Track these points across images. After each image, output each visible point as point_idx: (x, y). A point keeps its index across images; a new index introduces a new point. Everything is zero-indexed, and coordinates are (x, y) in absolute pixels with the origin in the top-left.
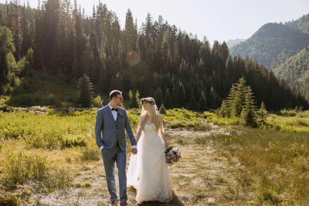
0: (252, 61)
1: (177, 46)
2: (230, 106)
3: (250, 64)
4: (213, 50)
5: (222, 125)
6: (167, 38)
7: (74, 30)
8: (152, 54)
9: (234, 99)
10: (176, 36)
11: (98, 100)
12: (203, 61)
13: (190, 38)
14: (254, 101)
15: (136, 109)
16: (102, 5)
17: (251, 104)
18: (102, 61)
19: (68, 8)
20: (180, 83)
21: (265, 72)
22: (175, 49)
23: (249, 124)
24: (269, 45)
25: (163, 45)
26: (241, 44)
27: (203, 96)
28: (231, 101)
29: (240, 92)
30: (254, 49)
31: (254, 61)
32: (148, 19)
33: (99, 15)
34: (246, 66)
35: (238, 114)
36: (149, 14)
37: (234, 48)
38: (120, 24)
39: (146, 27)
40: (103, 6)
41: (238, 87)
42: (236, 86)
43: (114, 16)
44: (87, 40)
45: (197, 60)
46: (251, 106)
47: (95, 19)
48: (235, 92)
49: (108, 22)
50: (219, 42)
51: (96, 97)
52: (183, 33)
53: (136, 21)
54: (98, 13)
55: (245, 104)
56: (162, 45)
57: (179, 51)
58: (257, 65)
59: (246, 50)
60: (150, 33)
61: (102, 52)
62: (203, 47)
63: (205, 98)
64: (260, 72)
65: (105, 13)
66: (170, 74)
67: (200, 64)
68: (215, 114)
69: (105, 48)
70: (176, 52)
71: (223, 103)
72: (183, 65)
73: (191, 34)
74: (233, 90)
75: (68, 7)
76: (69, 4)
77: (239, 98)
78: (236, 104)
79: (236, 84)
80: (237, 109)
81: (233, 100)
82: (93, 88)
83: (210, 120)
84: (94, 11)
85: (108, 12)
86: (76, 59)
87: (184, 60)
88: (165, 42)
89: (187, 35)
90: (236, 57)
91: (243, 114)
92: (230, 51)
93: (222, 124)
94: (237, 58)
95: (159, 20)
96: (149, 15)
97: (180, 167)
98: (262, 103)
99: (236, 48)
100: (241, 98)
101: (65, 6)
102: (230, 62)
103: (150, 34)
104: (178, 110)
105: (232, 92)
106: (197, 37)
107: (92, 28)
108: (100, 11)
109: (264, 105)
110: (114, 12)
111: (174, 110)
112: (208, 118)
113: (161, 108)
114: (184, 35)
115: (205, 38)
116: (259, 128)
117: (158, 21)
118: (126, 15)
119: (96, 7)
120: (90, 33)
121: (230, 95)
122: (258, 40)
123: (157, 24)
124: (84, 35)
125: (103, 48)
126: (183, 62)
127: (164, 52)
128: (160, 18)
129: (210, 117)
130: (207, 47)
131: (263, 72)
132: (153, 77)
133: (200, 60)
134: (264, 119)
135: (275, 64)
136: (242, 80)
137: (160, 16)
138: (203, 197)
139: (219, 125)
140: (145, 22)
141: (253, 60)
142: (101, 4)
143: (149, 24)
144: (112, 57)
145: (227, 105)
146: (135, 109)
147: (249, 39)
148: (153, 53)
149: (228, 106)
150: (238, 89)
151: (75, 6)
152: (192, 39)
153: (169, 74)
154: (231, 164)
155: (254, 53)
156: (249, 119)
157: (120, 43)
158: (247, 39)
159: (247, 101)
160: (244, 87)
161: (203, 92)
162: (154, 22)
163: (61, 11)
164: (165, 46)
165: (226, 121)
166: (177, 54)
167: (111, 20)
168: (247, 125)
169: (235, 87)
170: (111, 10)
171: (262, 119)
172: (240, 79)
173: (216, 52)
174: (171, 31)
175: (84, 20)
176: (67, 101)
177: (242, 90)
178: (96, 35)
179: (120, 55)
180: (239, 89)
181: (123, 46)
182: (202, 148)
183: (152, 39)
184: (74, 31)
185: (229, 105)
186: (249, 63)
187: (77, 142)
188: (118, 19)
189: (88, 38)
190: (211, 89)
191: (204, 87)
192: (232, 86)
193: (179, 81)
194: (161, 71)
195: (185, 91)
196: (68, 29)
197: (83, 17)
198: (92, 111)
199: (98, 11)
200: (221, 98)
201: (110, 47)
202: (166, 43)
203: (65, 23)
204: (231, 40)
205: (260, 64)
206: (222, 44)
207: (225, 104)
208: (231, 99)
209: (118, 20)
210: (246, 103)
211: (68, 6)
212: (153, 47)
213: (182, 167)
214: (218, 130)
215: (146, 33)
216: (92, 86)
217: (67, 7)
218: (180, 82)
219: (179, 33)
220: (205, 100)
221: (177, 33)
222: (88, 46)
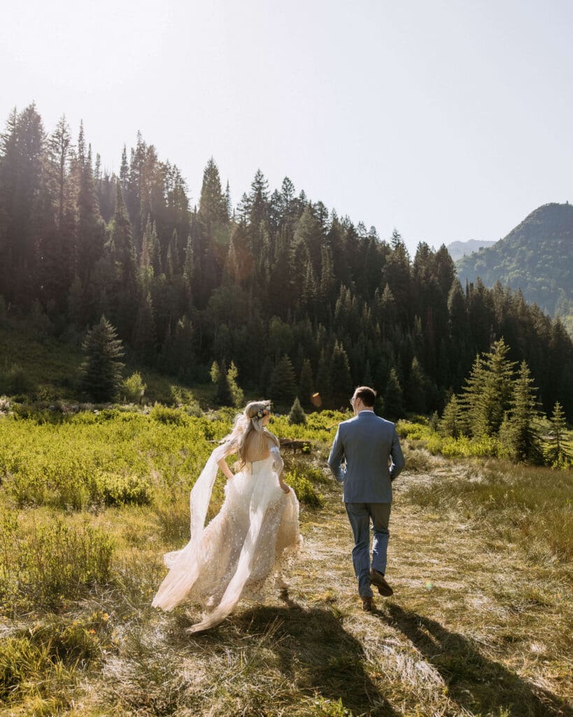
0: (511, 297)
1: (329, 253)
2: (469, 409)
3: (507, 303)
4: (416, 265)
5: (454, 456)
6: (305, 233)
7: (75, 206)
8: (267, 271)
9: (480, 392)
10: (325, 229)
11: (133, 384)
12: (392, 292)
13: (359, 235)
14: (535, 400)
15: (231, 409)
16: (144, 147)
17: (530, 407)
18: (144, 285)
19: (63, 153)
20: (336, 347)
21: (543, 325)
22: (323, 261)
23: (524, 456)
24: (550, 257)
25: (294, 251)
26: (483, 252)
27: (393, 381)
28: (473, 396)
29: (495, 375)
30: (514, 265)
31: (516, 296)
32: (257, 186)
33: (138, 173)
34: (498, 308)
35: (494, 430)
36: (259, 172)
37: (465, 261)
38: (188, 195)
39: (252, 204)
40: (146, 151)
41: (491, 363)
42: (486, 359)
43: (175, 175)
44: (108, 233)
45: (377, 289)
46: (529, 410)
47: (126, 182)
48: (482, 374)
49: (159, 190)
50: (430, 247)
51: (130, 376)
52: (341, 223)
53: (227, 190)
54: (133, 167)
55: (514, 406)
56: (291, 250)
57: (334, 268)
58: (524, 307)
59: (495, 267)
60: (262, 220)
61: (145, 264)
62: (392, 258)
63: (398, 387)
64: (531, 324)
65: (151, 167)
66: (313, 325)
67: (384, 299)
68: (426, 428)
69: (150, 253)
70: (327, 269)
71: (452, 401)
72: (343, 301)
73: (361, 225)
74: (477, 368)
75: (63, 151)
76: (67, 145)
77: (493, 389)
78: (486, 403)
79: (487, 354)
80: (490, 417)
81: (479, 394)
82: (122, 354)
83: (417, 443)
84: (124, 162)
85: (161, 164)
86: (77, 277)
87: (347, 288)
88: (298, 242)
89: (352, 226)
90: (472, 285)
91: (509, 430)
92: (458, 270)
93: (454, 454)
94: (475, 287)
95: (285, 190)
96: (259, 175)
97: (411, 564)
98: (555, 405)
99: (470, 261)
100: (499, 389)
101: (57, 149)
102: (458, 296)
103: (262, 223)
104: (333, 416)
105: (476, 375)
106: (375, 232)
107: (120, 205)
108: (139, 163)
109: (562, 410)
110: (175, 166)
111: (324, 415)
112: (410, 437)
113: (293, 408)
114: (344, 226)
115: (396, 236)
116: (552, 468)
117: (281, 191)
118: (203, 174)
119: (130, 153)
120: (115, 215)
121: (469, 382)
122: (523, 244)
123: (279, 198)
124: (101, 220)
125: (148, 254)
126: (345, 295)
127: (295, 268)
128: (288, 184)
129: (415, 435)
130: (402, 258)
131: (539, 325)
132: (268, 328)
133: (383, 290)
134: (562, 444)
135: (566, 304)
136: (500, 345)
137: (286, 179)
138: (516, 640)
139: (447, 456)
140: (250, 192)
141: (513, 294)
142: (142, 146)
143: (259, 196)
144: (168, 276)
145: (464, 406)
146: (228, 409)
147: (501, 241)
148: (270, 269)
149: (466, 409)
150: (491, 366)
151: (80, 150)
152: (365, 236)
153: (311, 323)
154: (534, 559)
155: (513, 275)
156: (524, 443)
157: (190, 241)
158: (497, 240)
159: (518, 397)
160: (507, 363)
161: (393, 372)
162: (271, 193)
163: (46, 160)
164: (297, 253)
165: (463, 446)
166: (329, 275)
167: (165, 184)
168: (520, 458)
169: (484, 363)
170: (168, 162)
171: (556, 446)
172: (496, 343)
173: (423, 271)
174: (315, 217)
175: (98, 182)
176: (55, 384)
177: (500, 371)
178: (129, 220)
179: (188, 273)
180: (494, 367)
181: (195, 250)
182: (437, 517)
183: (266, 235)
184: (77, 209)
185: (468, 406)
186: (504, 301)
187: (129, 495)
188: (183, 182)
189: (110, 227)
190: (414, 364)
191: (396, 358)
192: (476, 358)
193: (335, 342)
194: (289, 316)
195: (349, 368)
196: (61, 204)
197: (97, 176)
198: (122, 411)
199: (135, 162)
200: (436, 386)
201: (164, 253)
202: (301, 246)
203: (56, 191)
204: (458, 243)
205: (530, 303)
206: (437, 251)
207: (458, 404)
208: (473, 392)
209: (183, 185)
210: (517, 404)
211: (63, 148)
212: (270, 254)
213: (418, 565)
214: (450, 471)
215: (251, 219)
216: (120, 348)
217: (60, 150)
218: (336, 344)
219: (331, 221)
220: (398, 390)
221: (329, 221)
222: (109, 248)
